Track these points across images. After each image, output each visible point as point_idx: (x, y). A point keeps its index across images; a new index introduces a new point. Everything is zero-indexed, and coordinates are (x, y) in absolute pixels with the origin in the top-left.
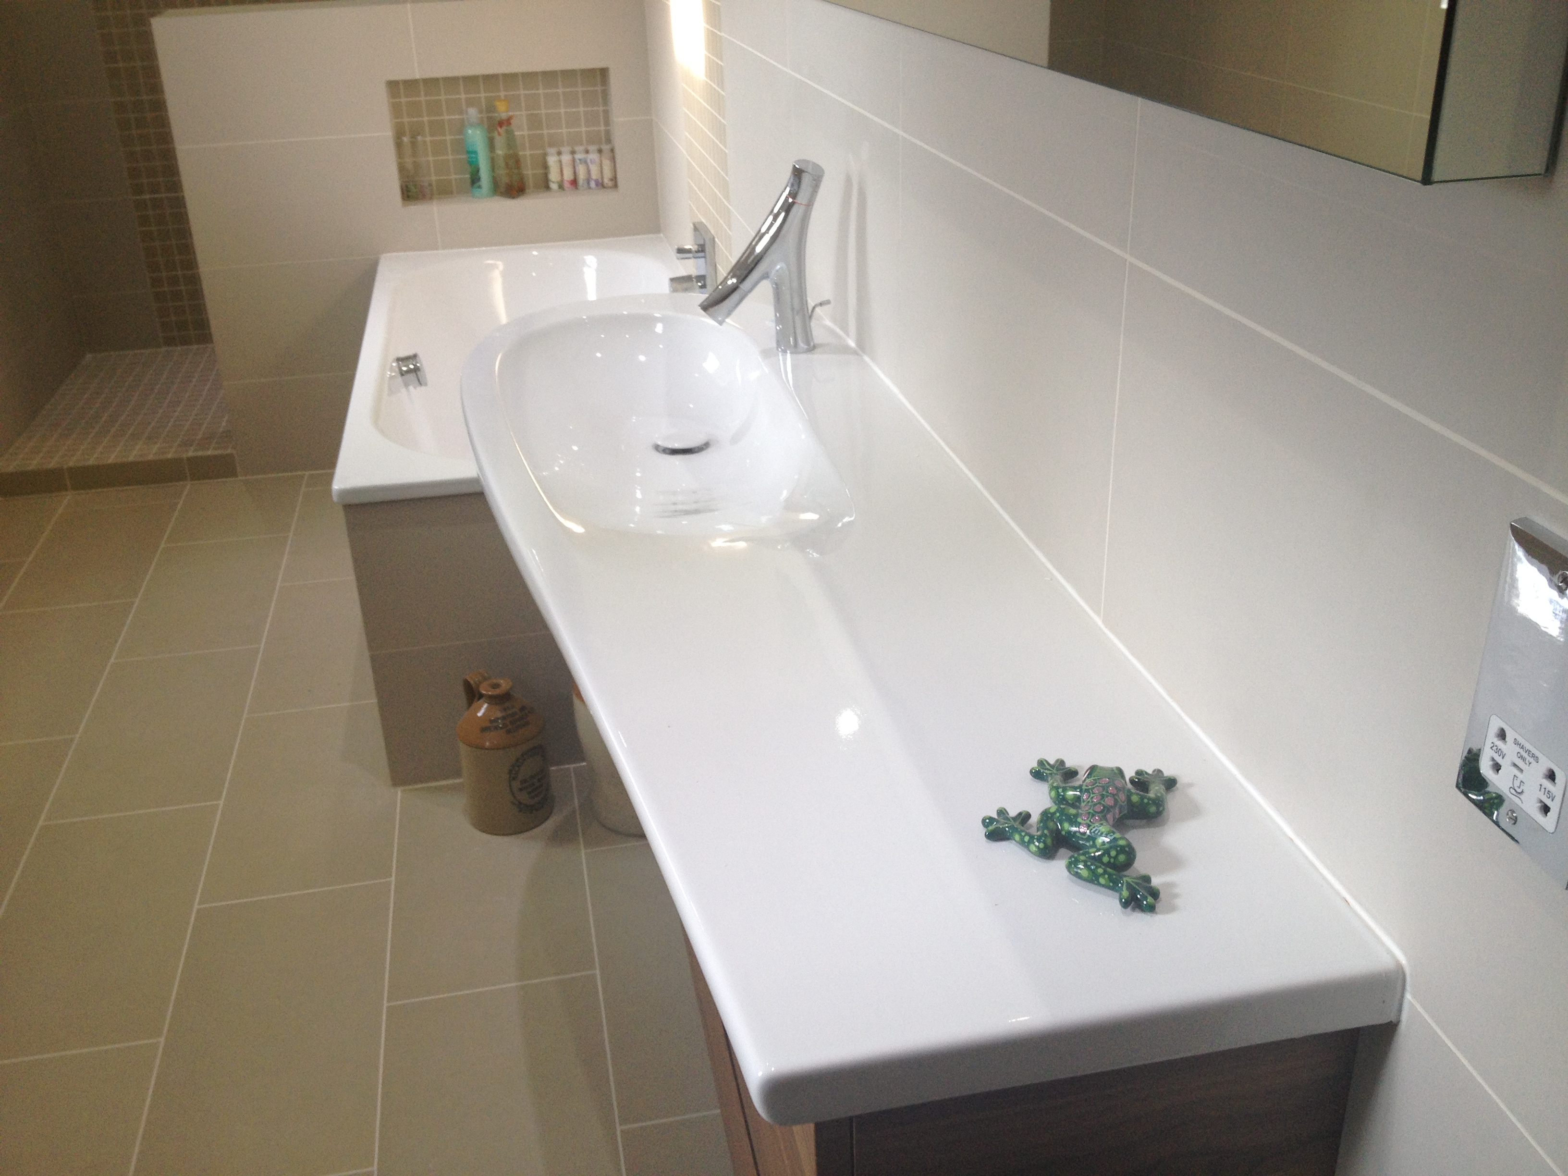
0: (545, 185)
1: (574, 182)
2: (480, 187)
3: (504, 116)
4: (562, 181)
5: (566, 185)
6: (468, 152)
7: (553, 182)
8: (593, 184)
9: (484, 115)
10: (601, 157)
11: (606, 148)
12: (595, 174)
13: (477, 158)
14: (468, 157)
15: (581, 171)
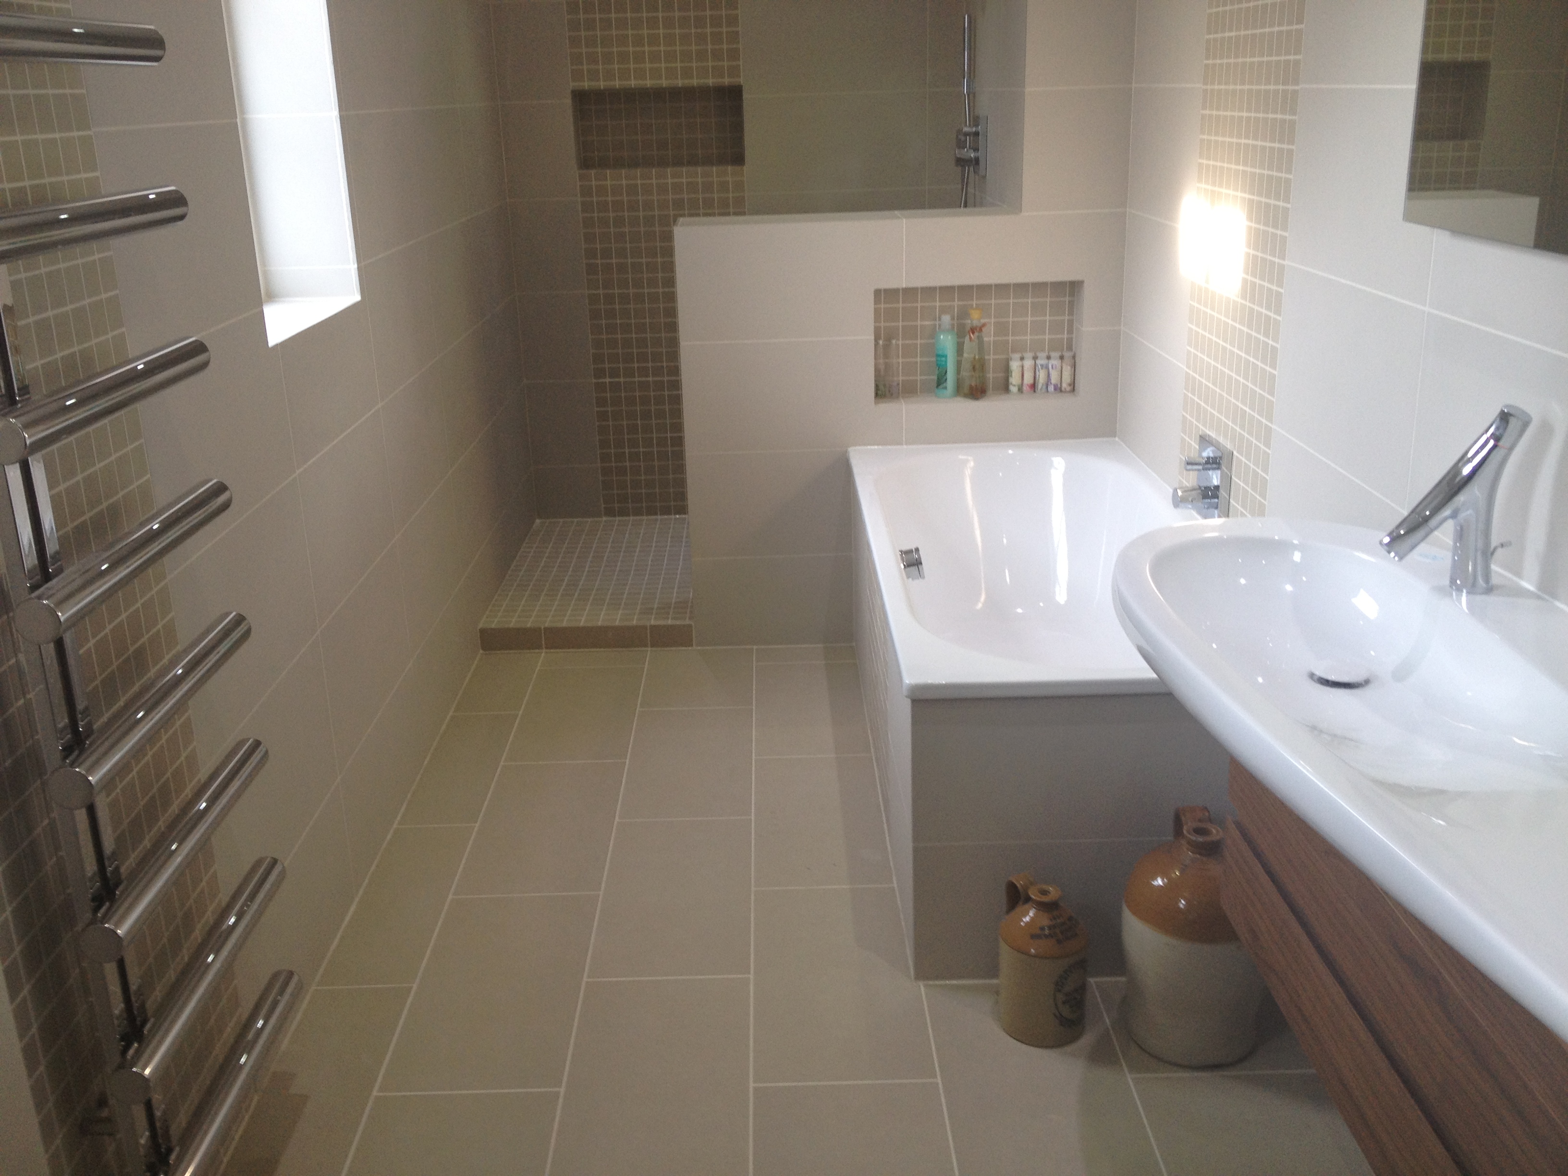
0: (1005, 388)
1: (1033, 386)
2: (946, 388)
3: (976, 323)
4: (1022, 384)
5: (1025, 388)
6: (938, 356)
7: (1014, 385)
8: (1051, 388)
9: (955, 322)
10: (1062, 363)
11: (1067, 354)
12: (1054, 379)
13: (946, 362)
14: (937, 360)
15: (1042, 376)
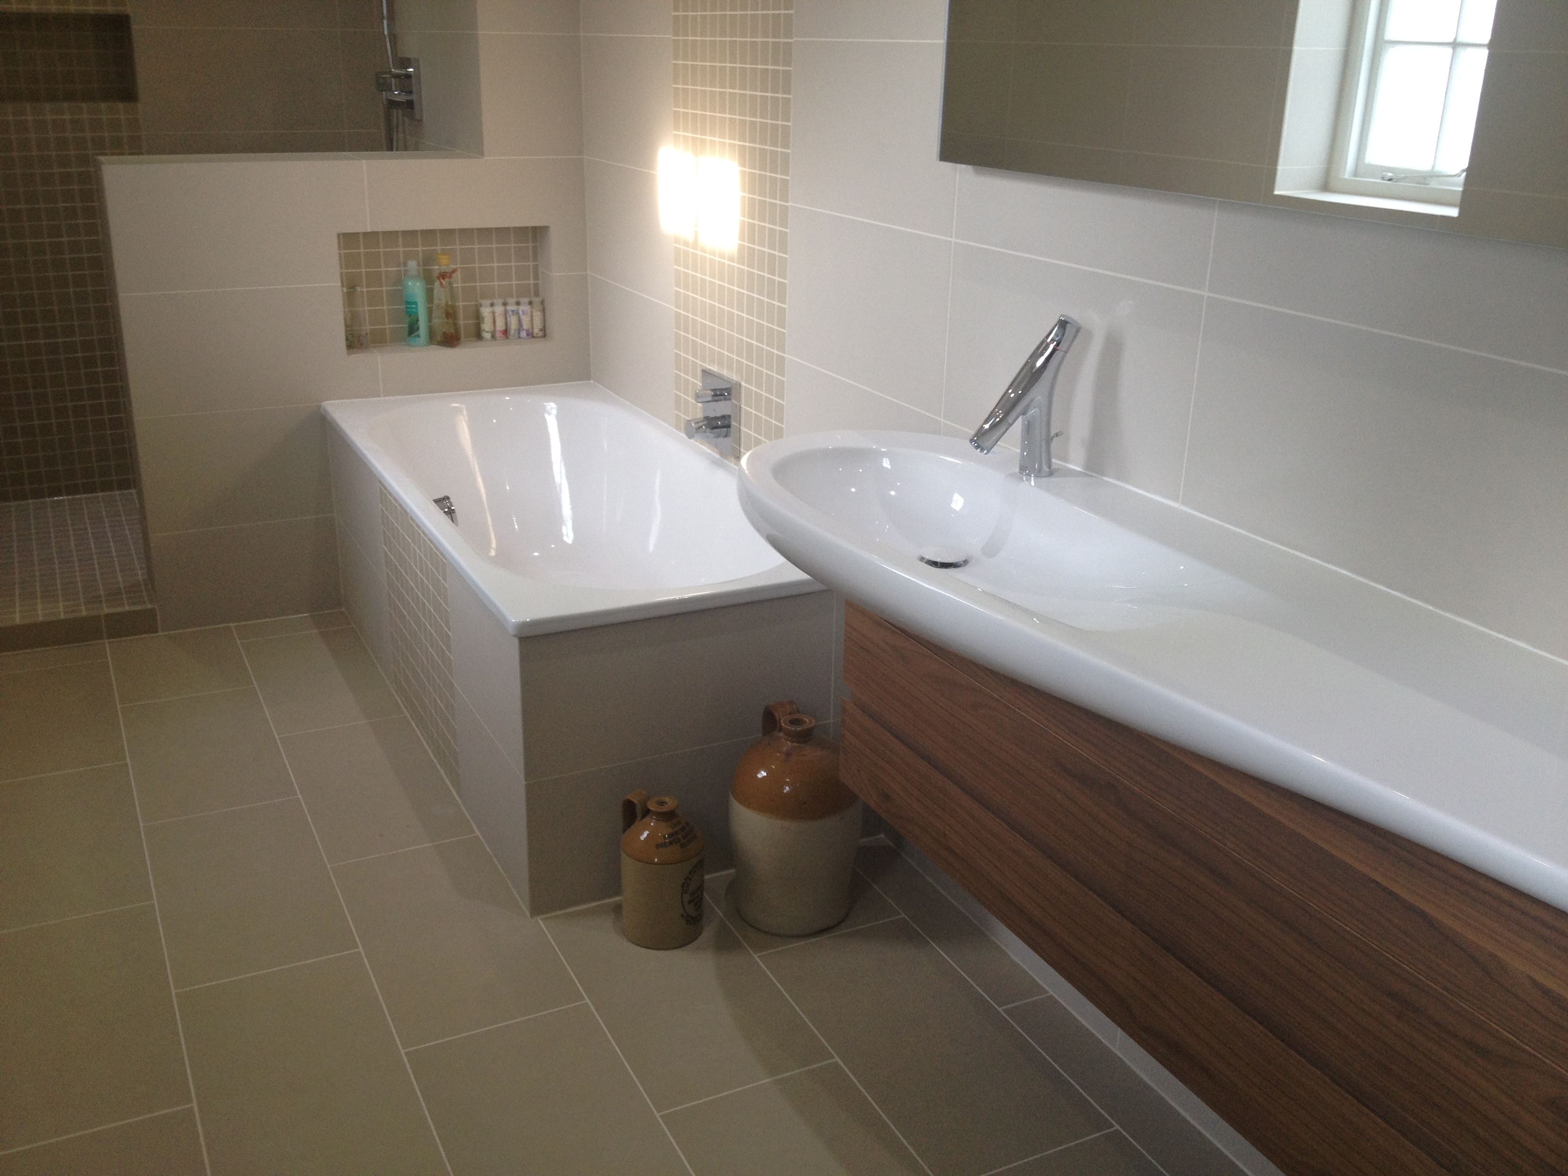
0: (478, 335)
1: (506, 332)
2: (419, 336)
3: (444, 268)
4: (495, 330)
5: (498, 334)
6: (407, 303)
7: (487, 332)
9: (421, 268)
10: (532, 308)
11: (536, 300)
12: (526, 325)
13: (417, 308)
14: (407, 308)
15: (513, 322)
